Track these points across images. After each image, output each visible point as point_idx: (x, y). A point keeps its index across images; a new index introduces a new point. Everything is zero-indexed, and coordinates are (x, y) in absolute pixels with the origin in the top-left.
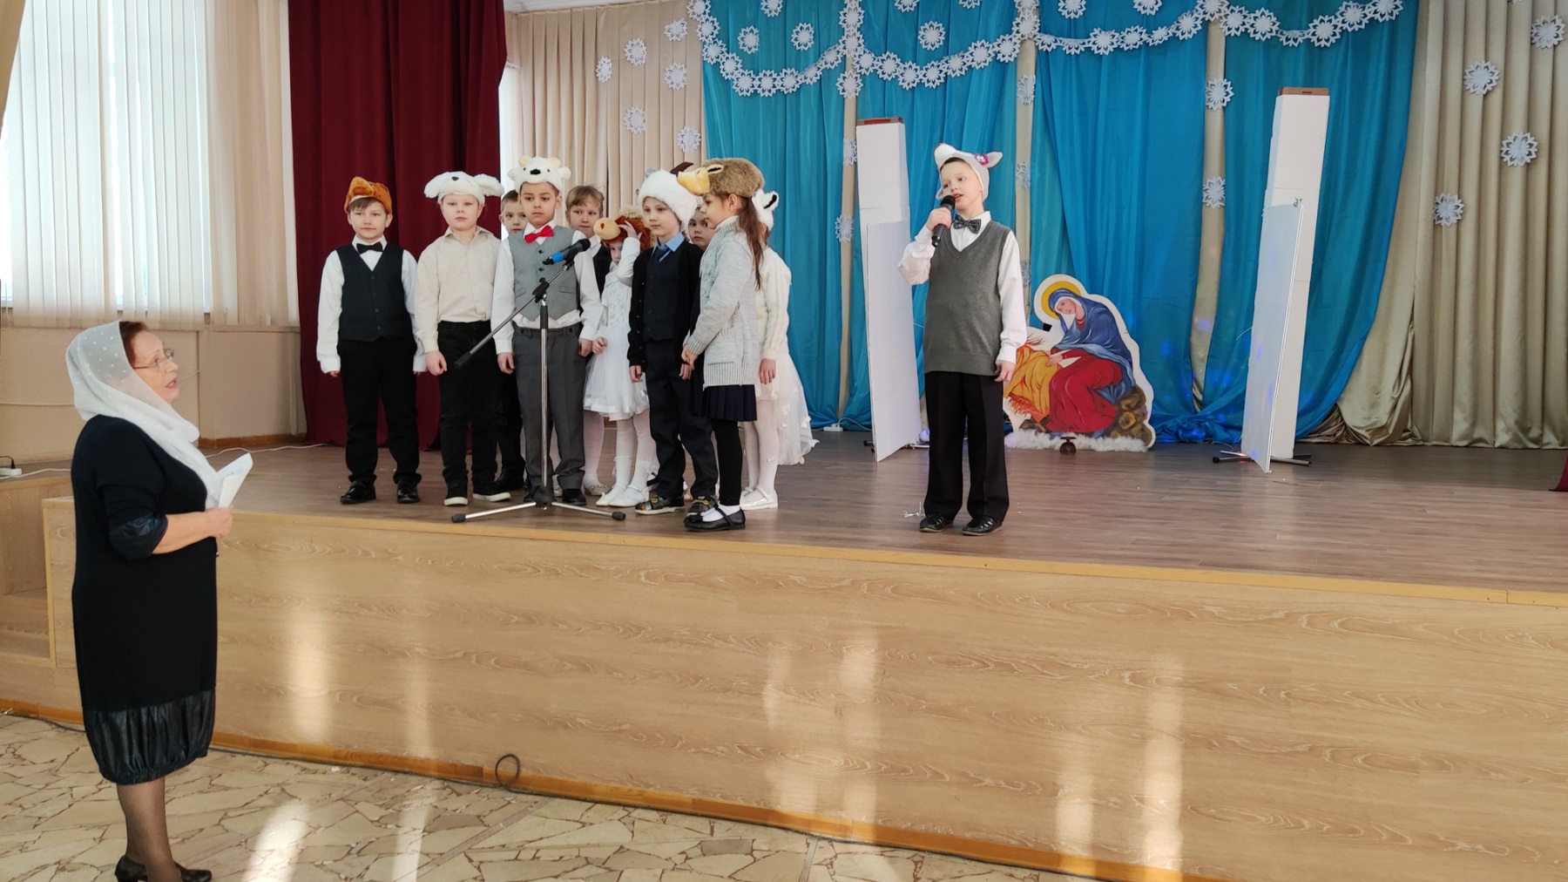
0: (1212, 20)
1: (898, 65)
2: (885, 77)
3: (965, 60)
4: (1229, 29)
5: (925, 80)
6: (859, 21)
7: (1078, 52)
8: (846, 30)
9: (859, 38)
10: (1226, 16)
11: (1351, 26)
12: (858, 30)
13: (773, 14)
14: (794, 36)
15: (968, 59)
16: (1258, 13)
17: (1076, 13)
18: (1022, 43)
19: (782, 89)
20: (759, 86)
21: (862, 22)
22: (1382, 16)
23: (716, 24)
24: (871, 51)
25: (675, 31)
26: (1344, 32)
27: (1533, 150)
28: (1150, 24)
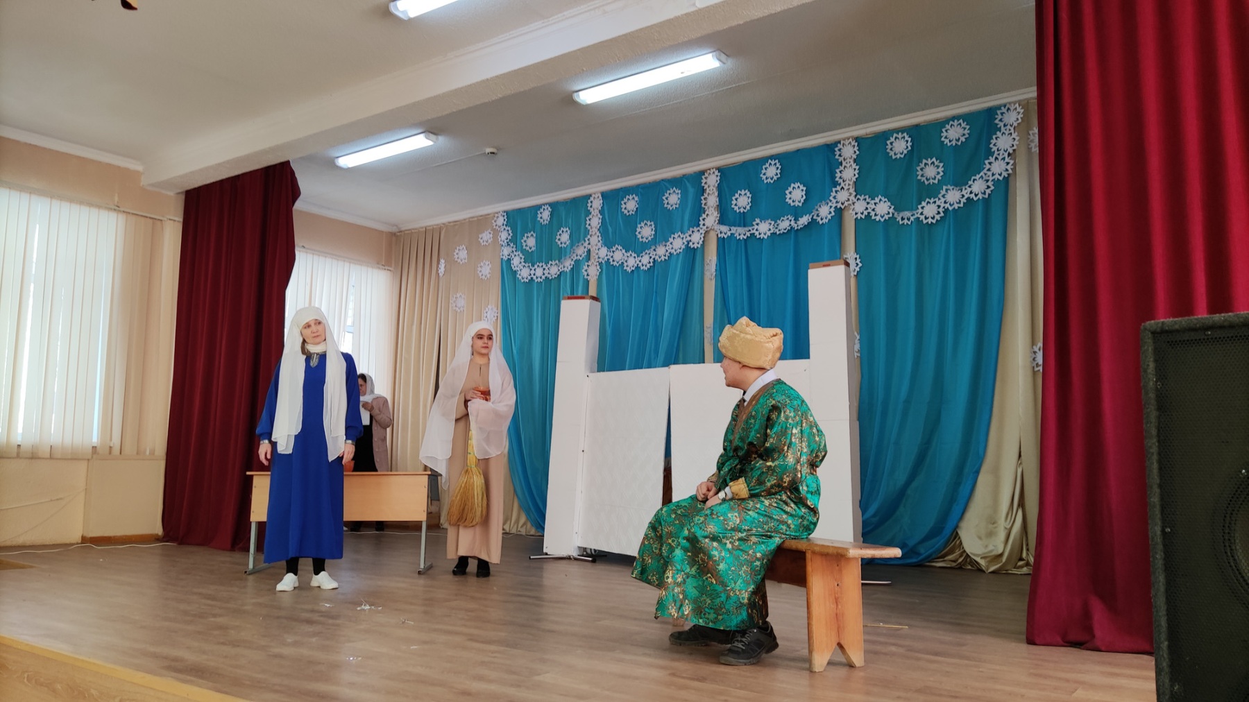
0: (843, 207)
1: (623, 255)
2: (615, 263)
4: (857, 214)
5: (640, 264)
7: (745, 237)
8: (591, 230)
9: (598, 236)
10: (854, 203)
11: (951, 205)
12: (599, 230)
13: (545, 222)
14: (558, 237)
15: (669, 247)
16: (878, 200)
17: (745, 208)
18: (707, 232)
19: (549, 276)
21: (600, 224)
22: (976, 195)
23: (510, 232)
24: (606, 245)
25: (485, 239)
26: (946, 211)
28: (797, 213)
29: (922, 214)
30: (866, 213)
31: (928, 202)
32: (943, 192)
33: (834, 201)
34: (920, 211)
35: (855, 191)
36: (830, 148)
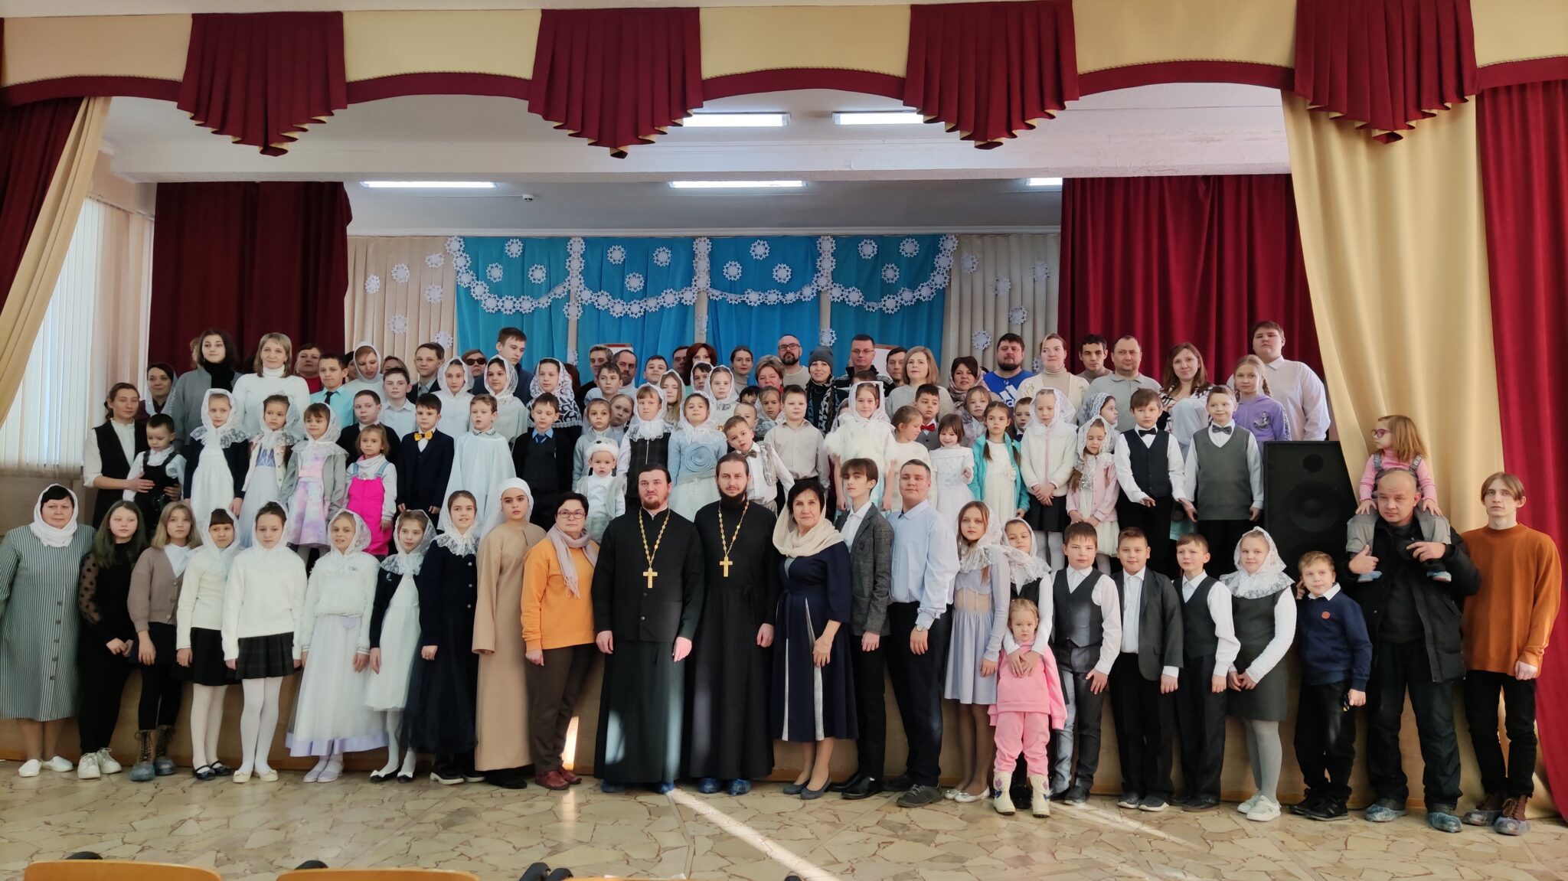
0: (823, 290)
1: (609, 300)
2: (600, 308)
3: (659, 301)
4: (833, 298)
5: (629, 312)
6: (581, 267)
7: (737, 303)
8: (571, 272)
9: (580, 279)
10: (831, 289)
11: (906, 302)
12: (580, 273)
13: (514, 256)
14: (530, 273)
15: (661, 301)
16: (851, 289)
17: (735, 277)
18: (699, 293)
19: (521, 310)
20: (502, 307)
21: (583, 268)
22: (924, 298)
23: (468, 259)
24: (590, 288)
25: (434, 261)
26: (902, 306)
28: (784, 289)
29: (884, 306)
30: (841, 298)
31: (889, 298)
32: (901, 291)
33: (815, 284)
34: (883, 303)
35: (832, 279)
36: (813, 240)
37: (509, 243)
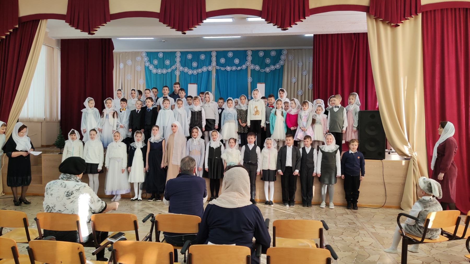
0: (248, 66)
1: (188, 70)
2: (185, 72)
4: (251, 68)
5: (193, 73)
7: (224, 70)
8: (177, 62)
9: (179, 64)
10: (251, 66)
12: (179, 62)
13: (161, 57)
14: (165, 62)
15: (202, 69)
16: (256, 66)
17: (223, 63)
18: (213, 67)
19: (163, 73)
20: (158, 72)
21: (180, 60)
22: (277, 68)
23: (148, 58)
24: (182, 66)
25: (138, 59)
26: (271, 70)
27: (302, 93)
28: (237, 66)
29: (266, 70)
30: (254, 68)
31: (267, 68)
32: (271, 66)
33: (246, 64)
35: (251, 63)
36: (246, 51)
37: (159, 54)
